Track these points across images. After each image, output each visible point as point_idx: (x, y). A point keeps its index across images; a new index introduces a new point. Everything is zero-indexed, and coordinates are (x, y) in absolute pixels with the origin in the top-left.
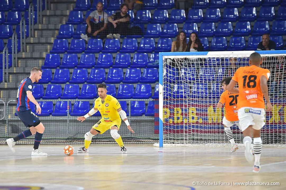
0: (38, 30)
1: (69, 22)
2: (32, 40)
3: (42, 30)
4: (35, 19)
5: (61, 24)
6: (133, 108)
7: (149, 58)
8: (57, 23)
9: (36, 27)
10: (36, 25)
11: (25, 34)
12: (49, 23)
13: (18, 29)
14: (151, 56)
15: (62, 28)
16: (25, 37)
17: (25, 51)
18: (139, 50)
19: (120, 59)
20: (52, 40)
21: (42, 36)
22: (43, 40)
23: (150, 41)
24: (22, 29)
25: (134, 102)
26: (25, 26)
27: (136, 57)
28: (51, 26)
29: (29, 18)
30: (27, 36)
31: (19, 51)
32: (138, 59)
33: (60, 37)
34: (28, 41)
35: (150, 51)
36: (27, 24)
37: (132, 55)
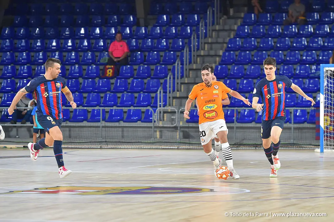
0: (208, 43)
1: (237, 36)
2: (202, 53)
3: (212, 43)
4: (206, 33)
5: (229, 38)
6: (295, 115)
7: (311, 69)
8: (226, 37)
9: (206, 40)
10: (206, 39)
11: (196, 47)
12: (218, 37)
13: (190, 43)
14: (313, 68)
15: (231, 41)
16: (196, 50)
17: (196, 62)
18: (302, 63)
19: (284, 70)
20: (221, 53)
21: (211, 49)
22: (212, 53)
23: (312, 54)
24: (194, 42)
25: (297, 111)
26: (196, 39)
27: (299, 68)
28: (220, 40)
29: (200, 33)
30: (198, 49)
31: (190, 62)
32: (300, 70)
33: (228, 50)
34: (198, 53)
35: (311, 63)
36: (198, 38)
37: (295, 66)
